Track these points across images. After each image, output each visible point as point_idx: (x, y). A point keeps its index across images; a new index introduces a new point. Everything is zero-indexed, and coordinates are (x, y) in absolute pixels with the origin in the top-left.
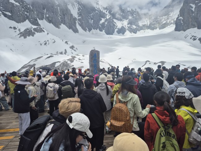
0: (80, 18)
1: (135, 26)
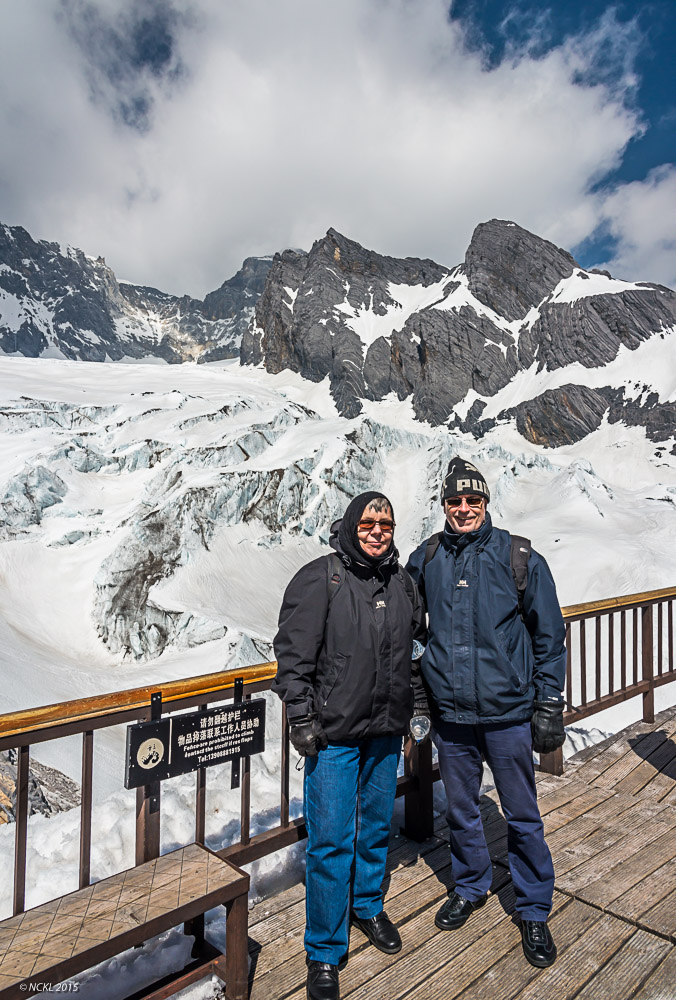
1: (97, 334)
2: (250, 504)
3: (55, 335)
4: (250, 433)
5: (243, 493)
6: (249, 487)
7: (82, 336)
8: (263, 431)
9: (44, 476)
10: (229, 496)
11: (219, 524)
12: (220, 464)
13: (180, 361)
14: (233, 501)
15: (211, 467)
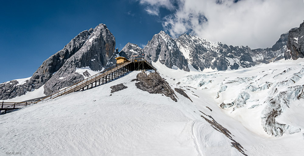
0: (192, 58)
1: (249, 61)
2: (299, 95)
3: (240, 64)
4: (294, 76)
5: (296, 92)
6: (297, 90)
7: (246, 63)
8: (298, 75)
9: (245, 93)
10: (292, 93)
11: (290, 100)
12: (287, 85)
13: (269, 63)
14: (294, 94)
15: (285, 86)
